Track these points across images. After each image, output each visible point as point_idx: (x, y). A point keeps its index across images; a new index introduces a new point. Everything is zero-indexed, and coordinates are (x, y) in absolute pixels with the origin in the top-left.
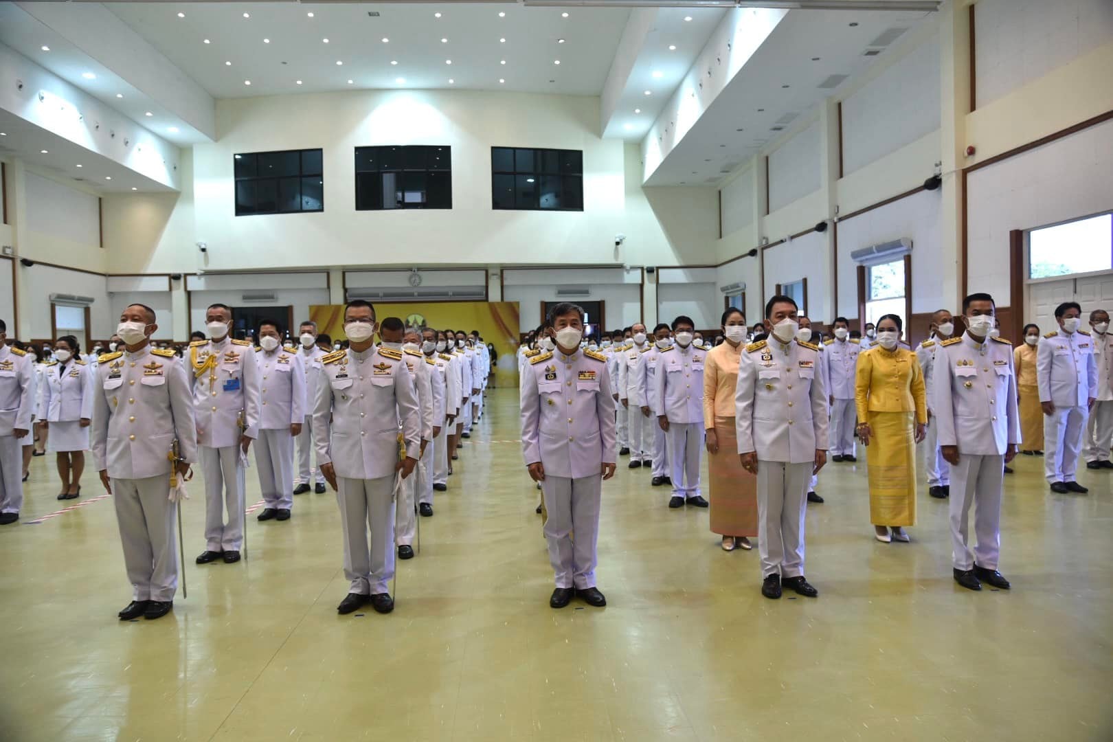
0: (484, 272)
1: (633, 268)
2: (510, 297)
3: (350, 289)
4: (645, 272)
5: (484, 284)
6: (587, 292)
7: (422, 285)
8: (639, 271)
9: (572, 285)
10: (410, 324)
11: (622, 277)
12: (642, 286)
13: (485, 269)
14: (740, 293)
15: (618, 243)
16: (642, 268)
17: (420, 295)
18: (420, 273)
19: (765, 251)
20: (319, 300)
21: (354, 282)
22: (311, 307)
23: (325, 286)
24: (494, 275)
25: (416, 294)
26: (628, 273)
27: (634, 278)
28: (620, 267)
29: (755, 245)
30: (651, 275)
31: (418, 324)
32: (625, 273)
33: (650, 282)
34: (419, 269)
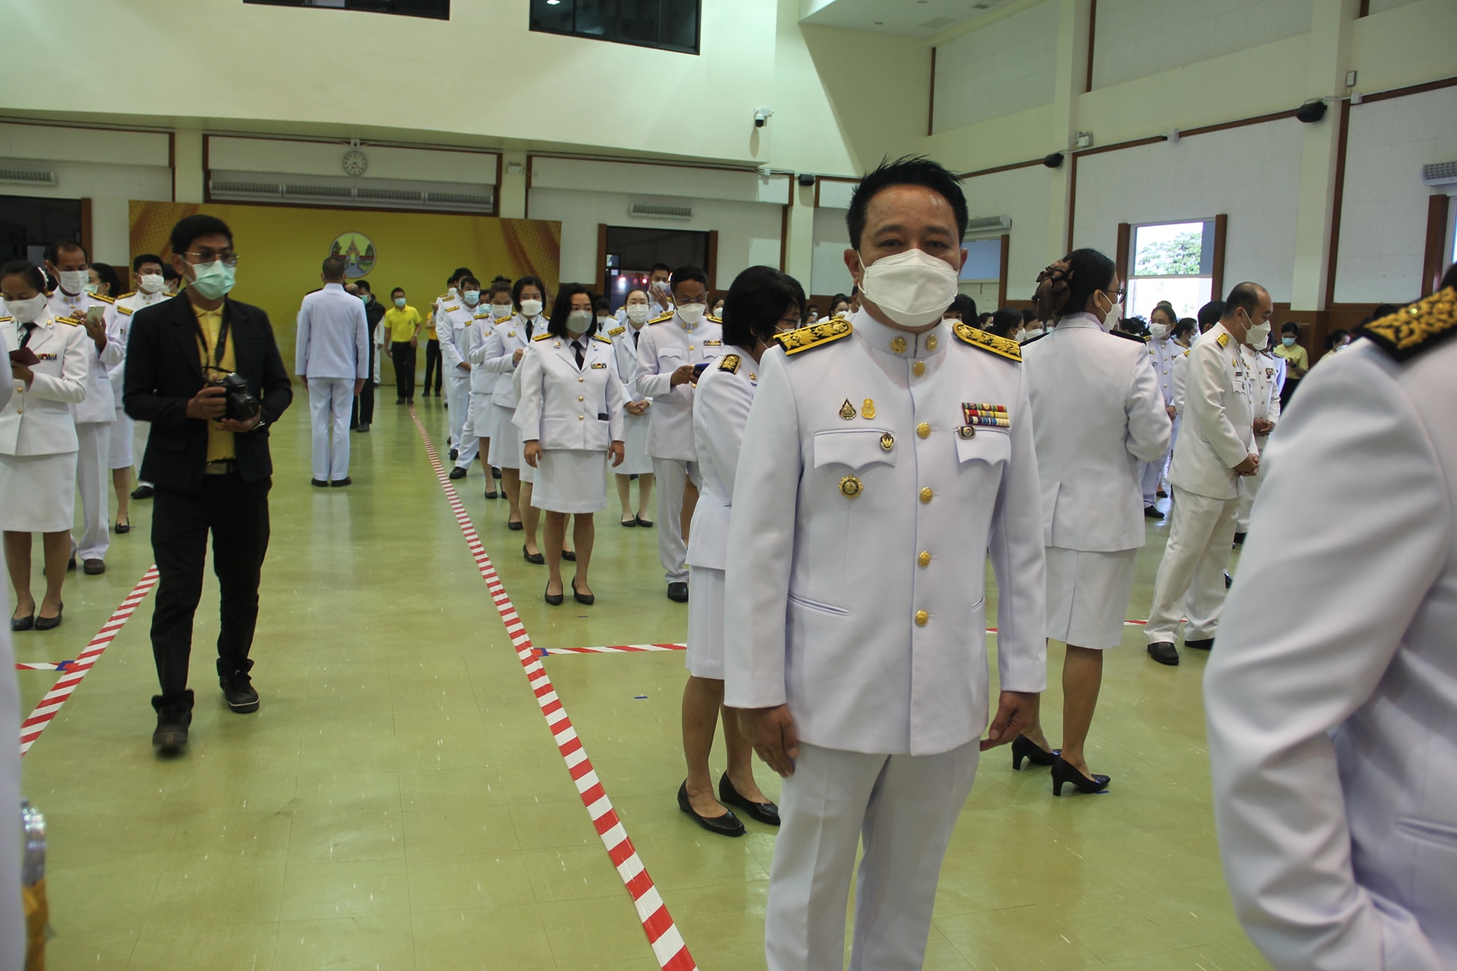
0: (494, 158)
1: (776, 174)
2: (544, 210)
3: (215, 170)
4: (796, 183)
5: (494, 182)
6: (687, 213)
7: (367, 174)
8: (786, 181)
9: (661, 197)
10: (343, 252)
11: (754, 189)
12: (786, 210)
13: (496, 150)
14: (999, 235)
15: (759, 123)
16: (791, 176)
17: (362, 194)
18: (367, 150)
19: (1080, 160)
20: (151, 190)
21: (226, 158)
22: (133, 204)
23: (166, 162)
24: (512, 164)
25: (354, 192)
26: (766, 183)
27: (775, 192)
28: (751, 169)
29: (1060, 144)
30: (806, 189)
31: (357, 254)
32: (761, 182)
33: (803, 203)
34: (364, 142)
